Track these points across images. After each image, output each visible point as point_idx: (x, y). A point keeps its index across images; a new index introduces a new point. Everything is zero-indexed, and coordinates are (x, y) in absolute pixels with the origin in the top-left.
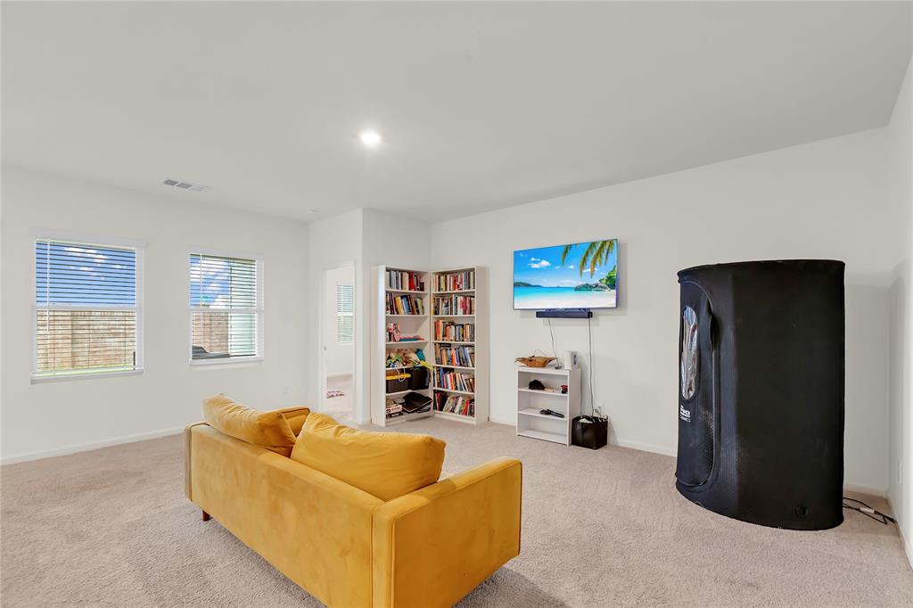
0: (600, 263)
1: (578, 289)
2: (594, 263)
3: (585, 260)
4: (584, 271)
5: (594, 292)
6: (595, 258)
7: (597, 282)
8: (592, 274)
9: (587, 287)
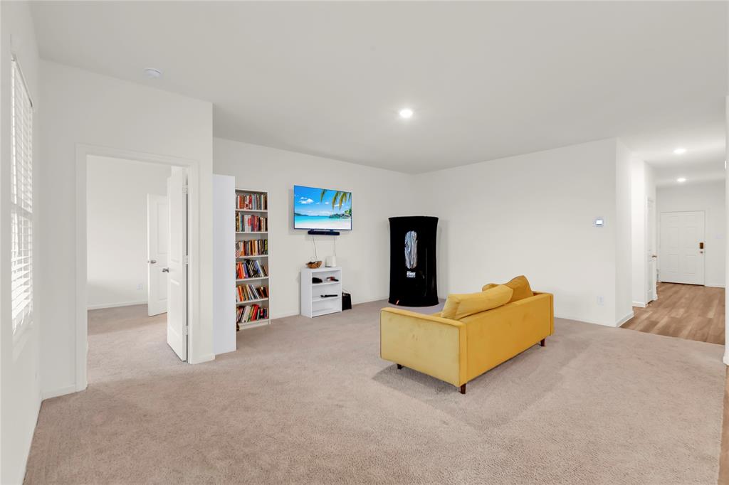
0: (346, 200)
1: (331, 217)
2: (342, 200)
3: (335, 198)
4: (335, 206)
5: (341, 219)
6: (342, 198)
7: (343, 212)
8: (340, 207)
9: (337, 216)
